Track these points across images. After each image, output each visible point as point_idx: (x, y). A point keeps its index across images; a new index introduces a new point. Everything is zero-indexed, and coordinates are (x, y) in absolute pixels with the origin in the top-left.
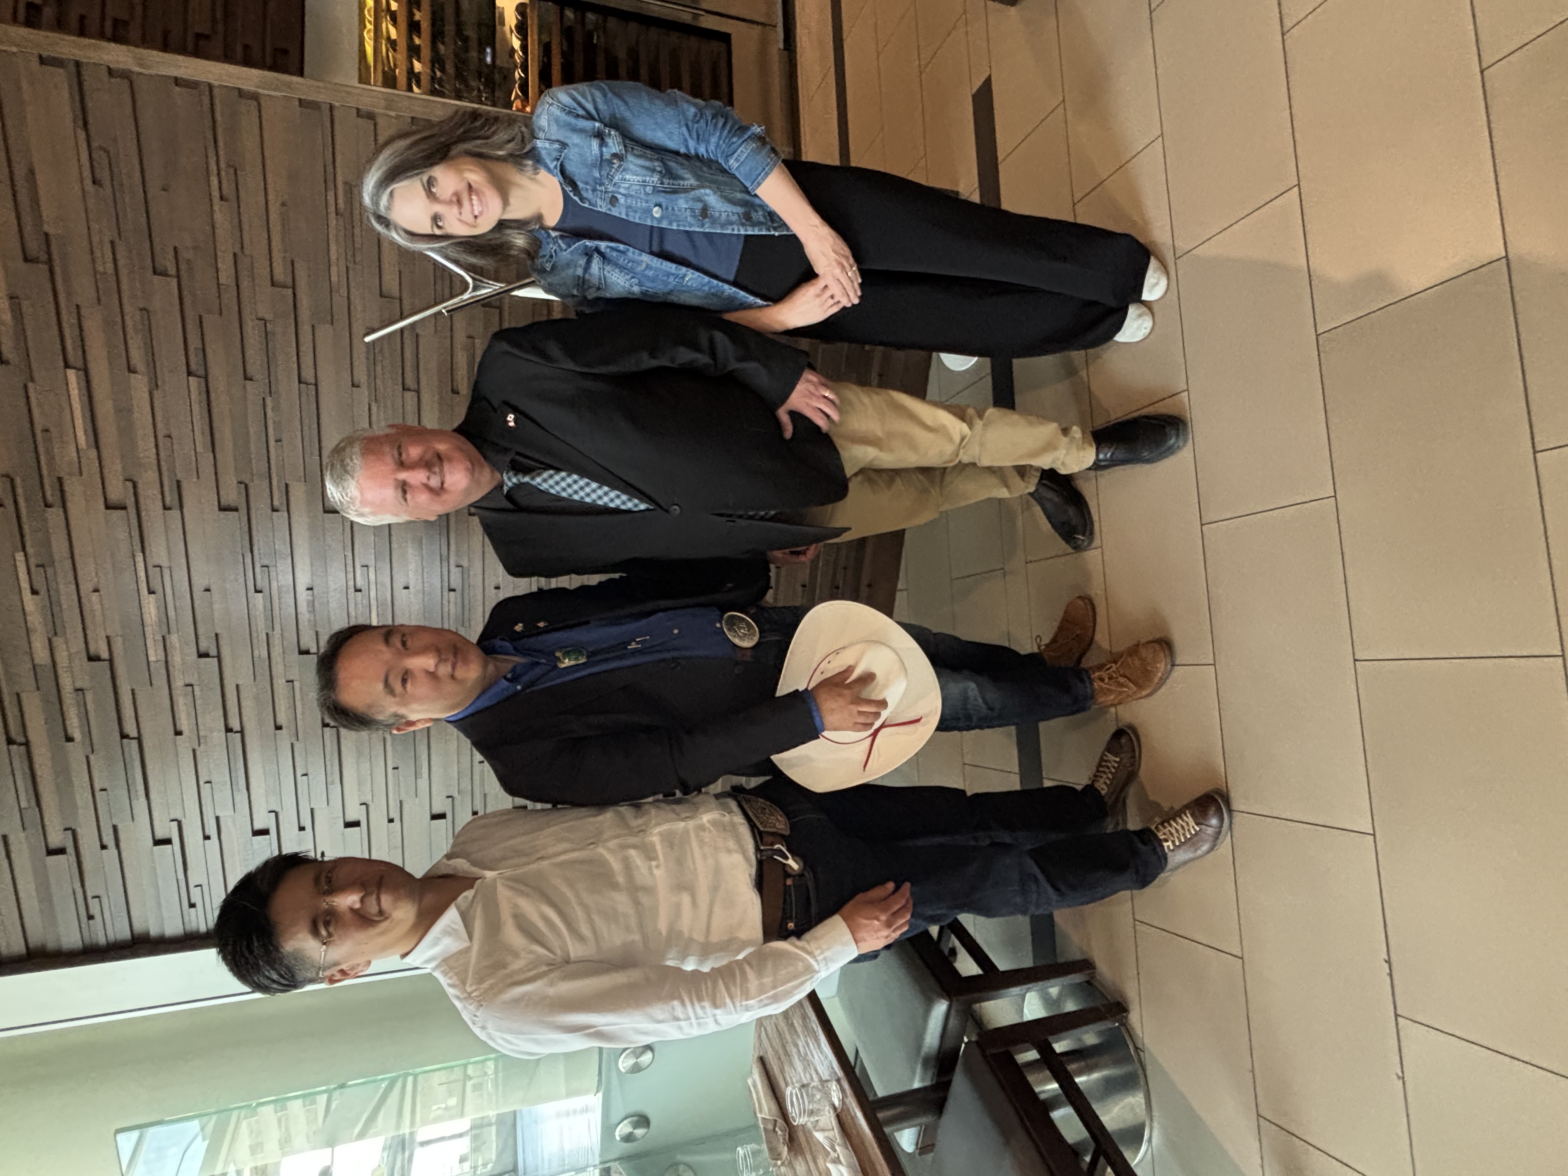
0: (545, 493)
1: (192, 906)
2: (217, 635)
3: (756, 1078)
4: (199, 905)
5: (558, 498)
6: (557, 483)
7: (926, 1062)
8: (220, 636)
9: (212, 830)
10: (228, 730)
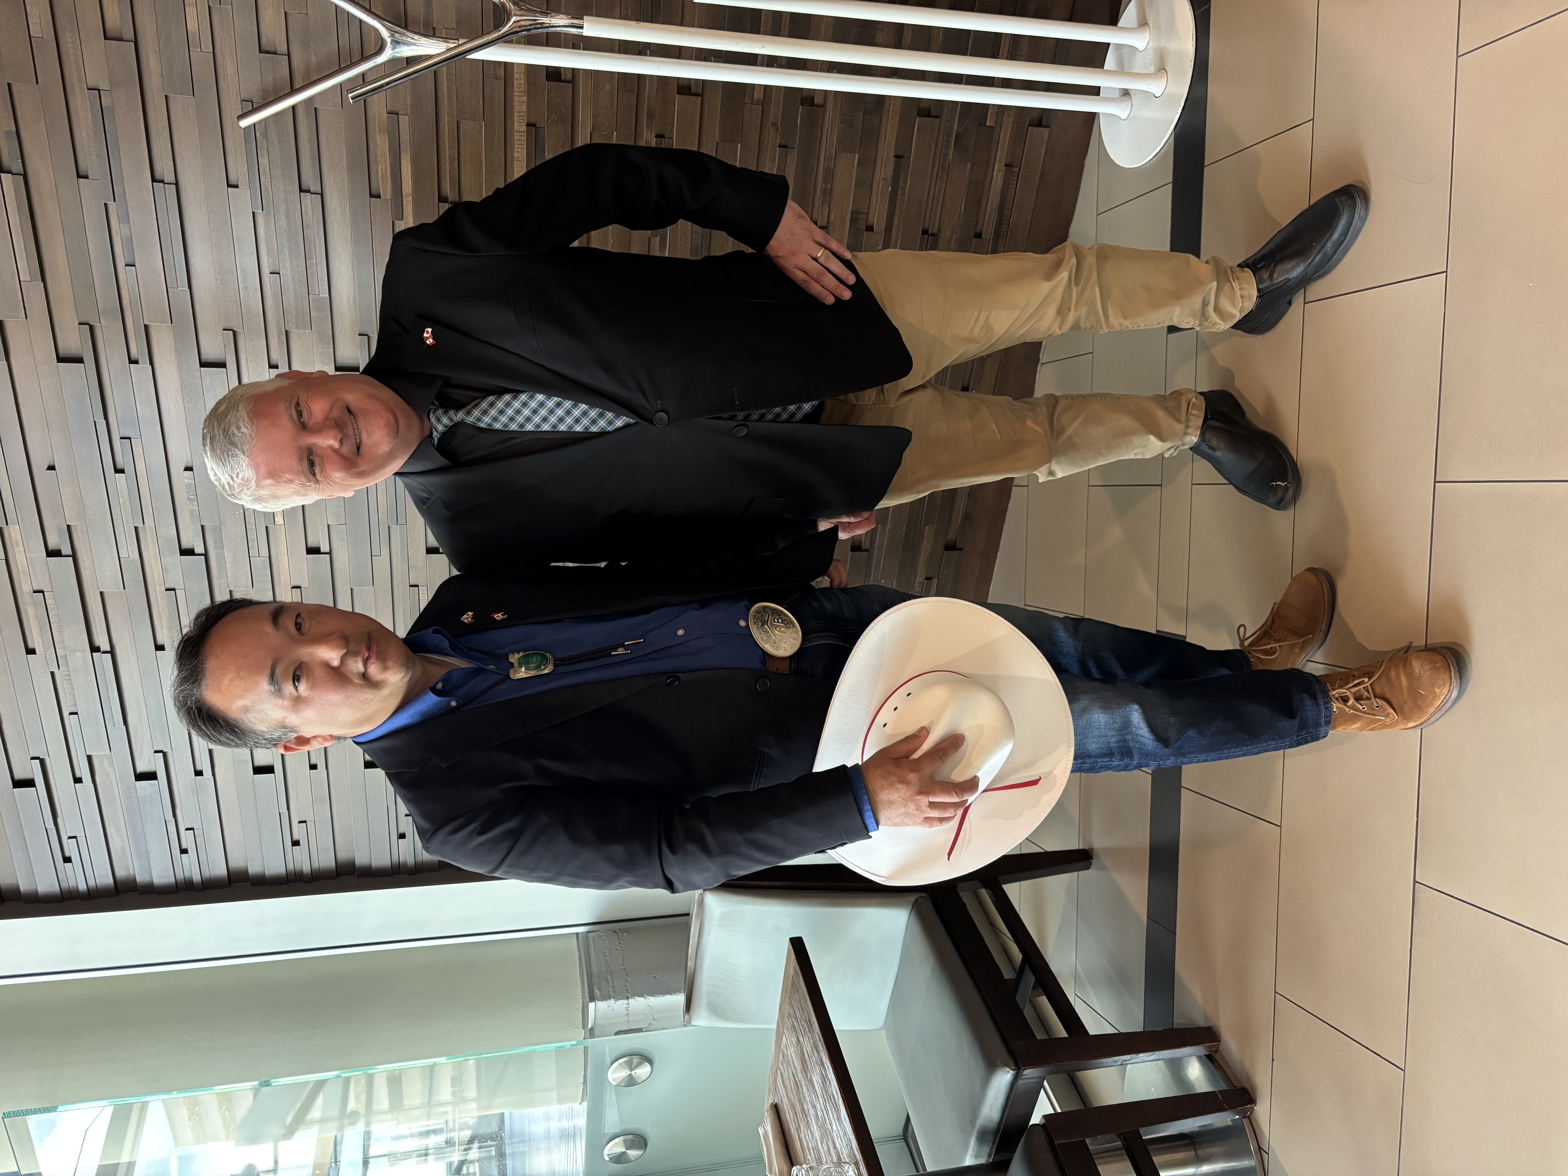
0: (489, 431)
1: (67, 860)
2: (69, 527)
3: (767, 1129)
4: (75, 858)
5: (506, 435)
6: (501, 412)
7: (983, 1136)
8: (73, 529)
9: (83, 771)
10: (94, 649)
